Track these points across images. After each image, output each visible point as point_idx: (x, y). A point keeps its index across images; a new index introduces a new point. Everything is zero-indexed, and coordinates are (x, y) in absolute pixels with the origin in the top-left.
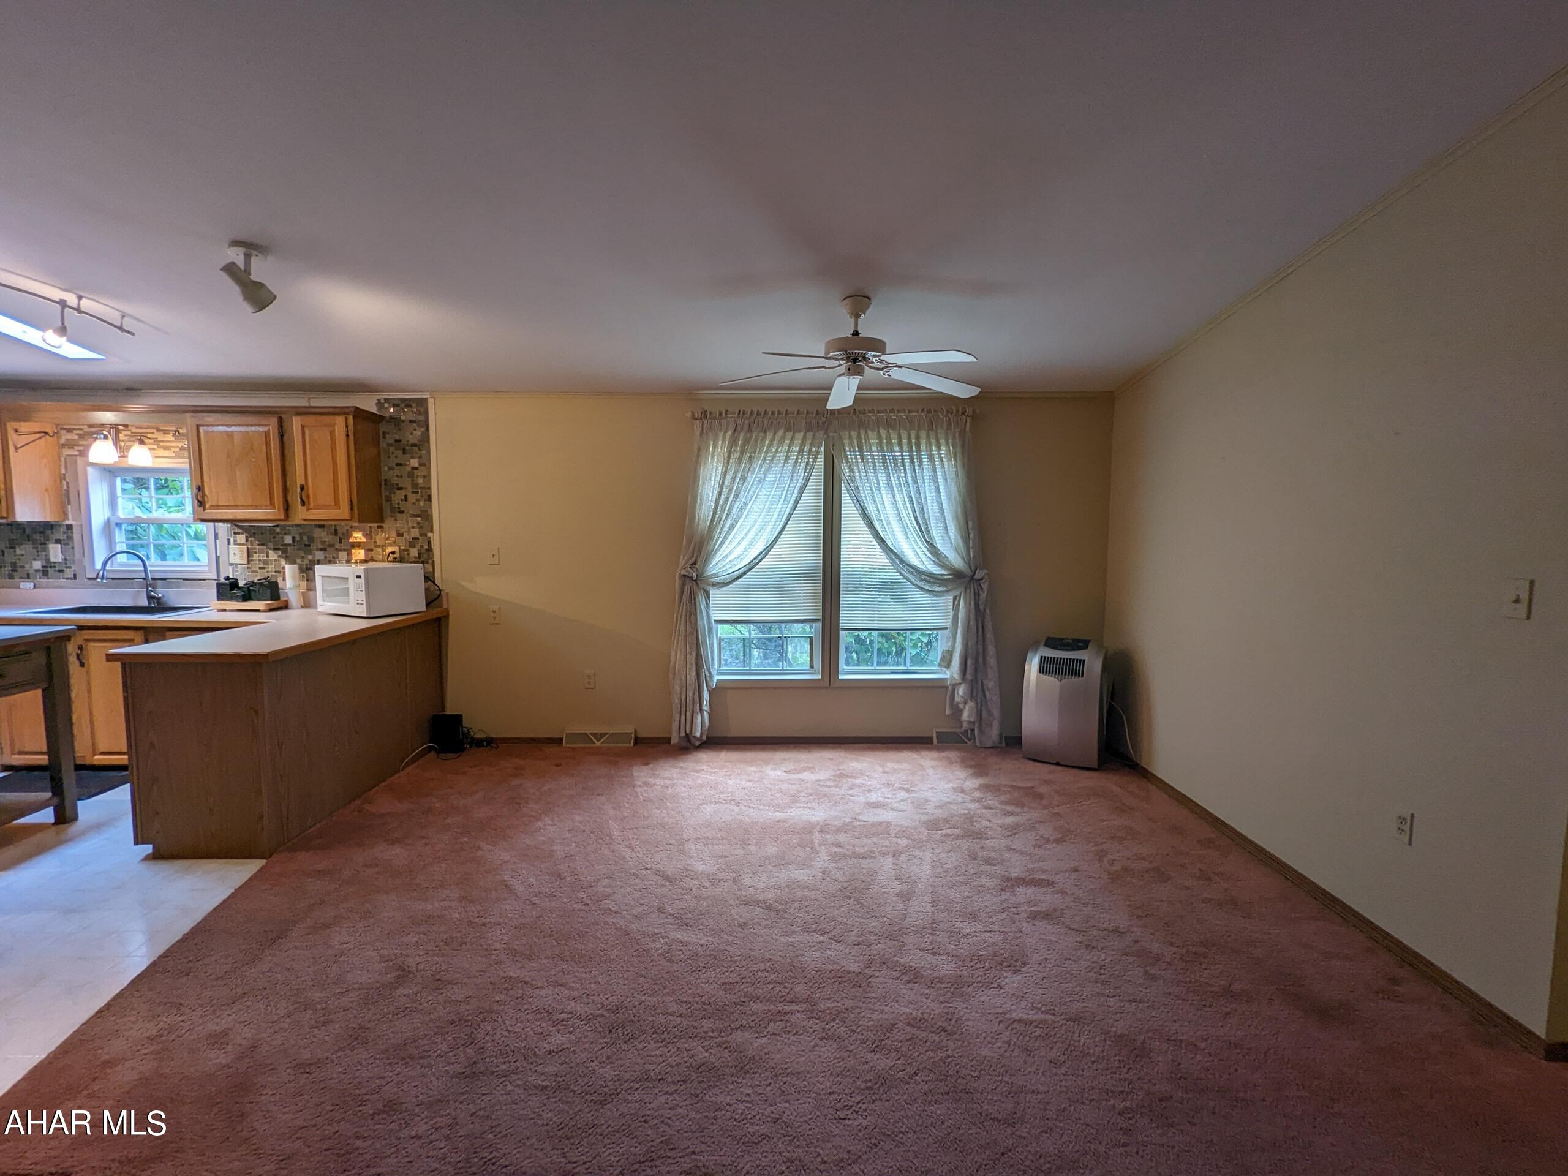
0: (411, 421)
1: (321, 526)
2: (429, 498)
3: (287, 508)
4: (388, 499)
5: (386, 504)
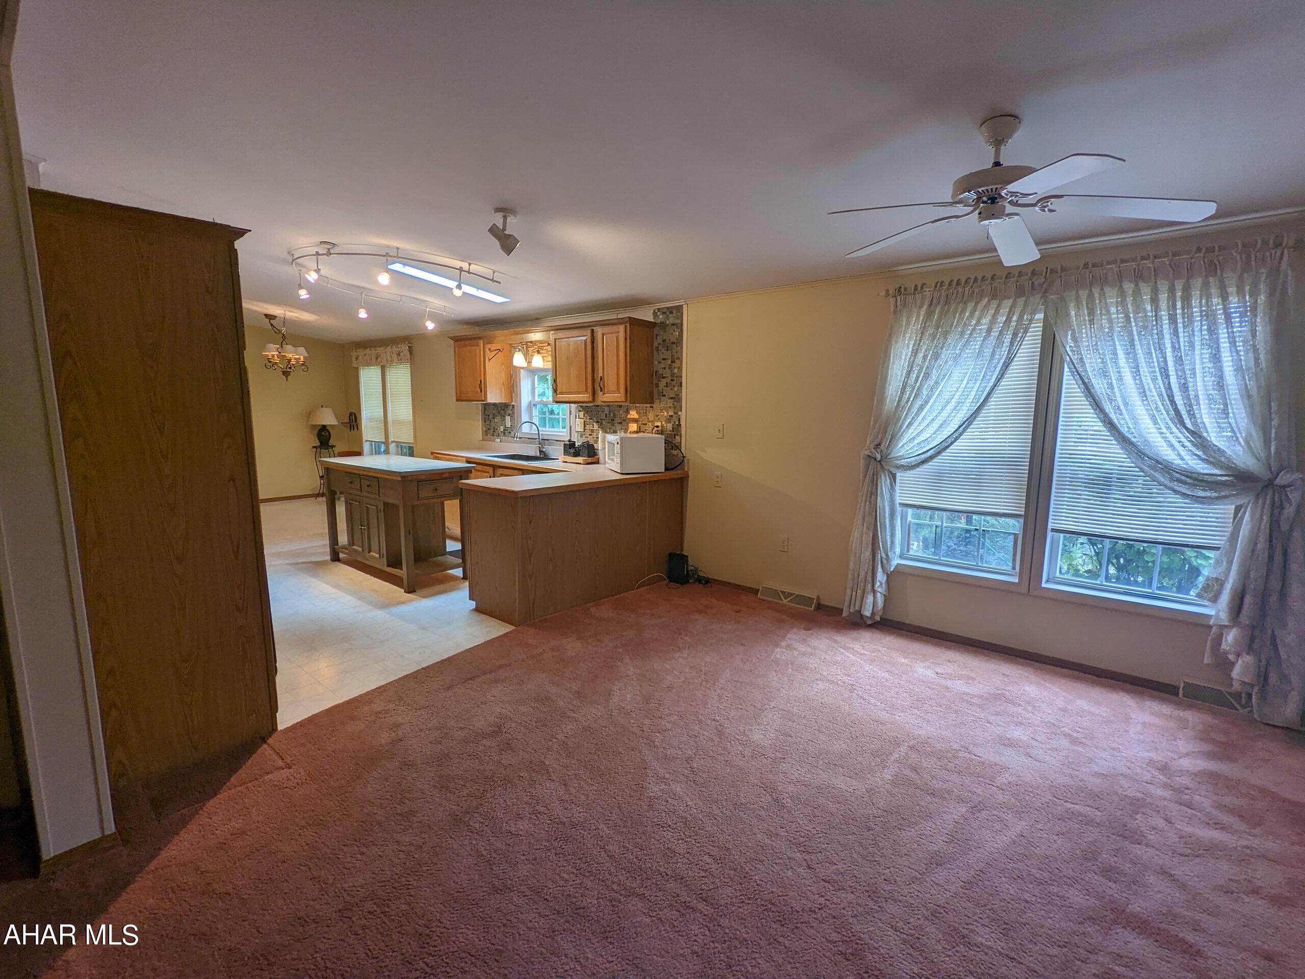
3: (594, 394)
4: (657, 385)
5: (655, 390)
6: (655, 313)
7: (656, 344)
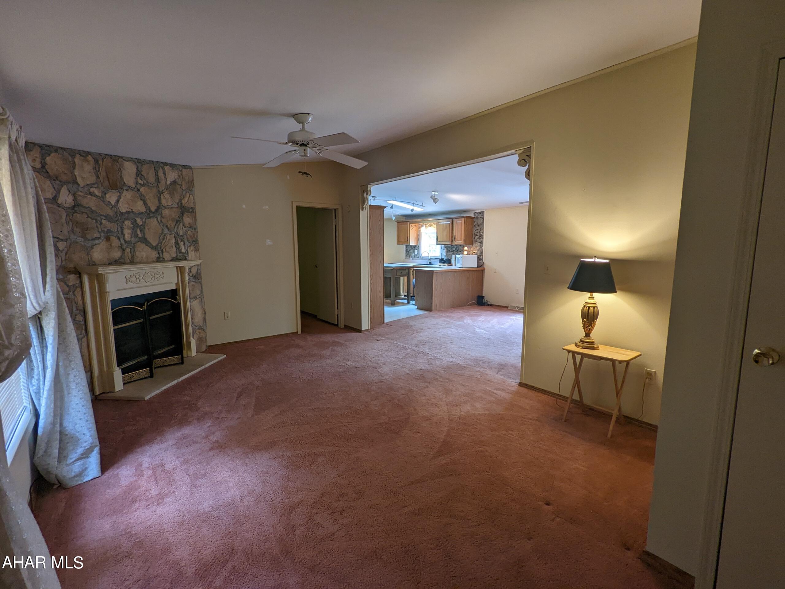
0: (481, 218)
1: (461, 246)
2: (483, 238)
3: (452, 241)
4: (474, 238)
5: (474, 240)
6: (474, 214)
7: (474, 224)
